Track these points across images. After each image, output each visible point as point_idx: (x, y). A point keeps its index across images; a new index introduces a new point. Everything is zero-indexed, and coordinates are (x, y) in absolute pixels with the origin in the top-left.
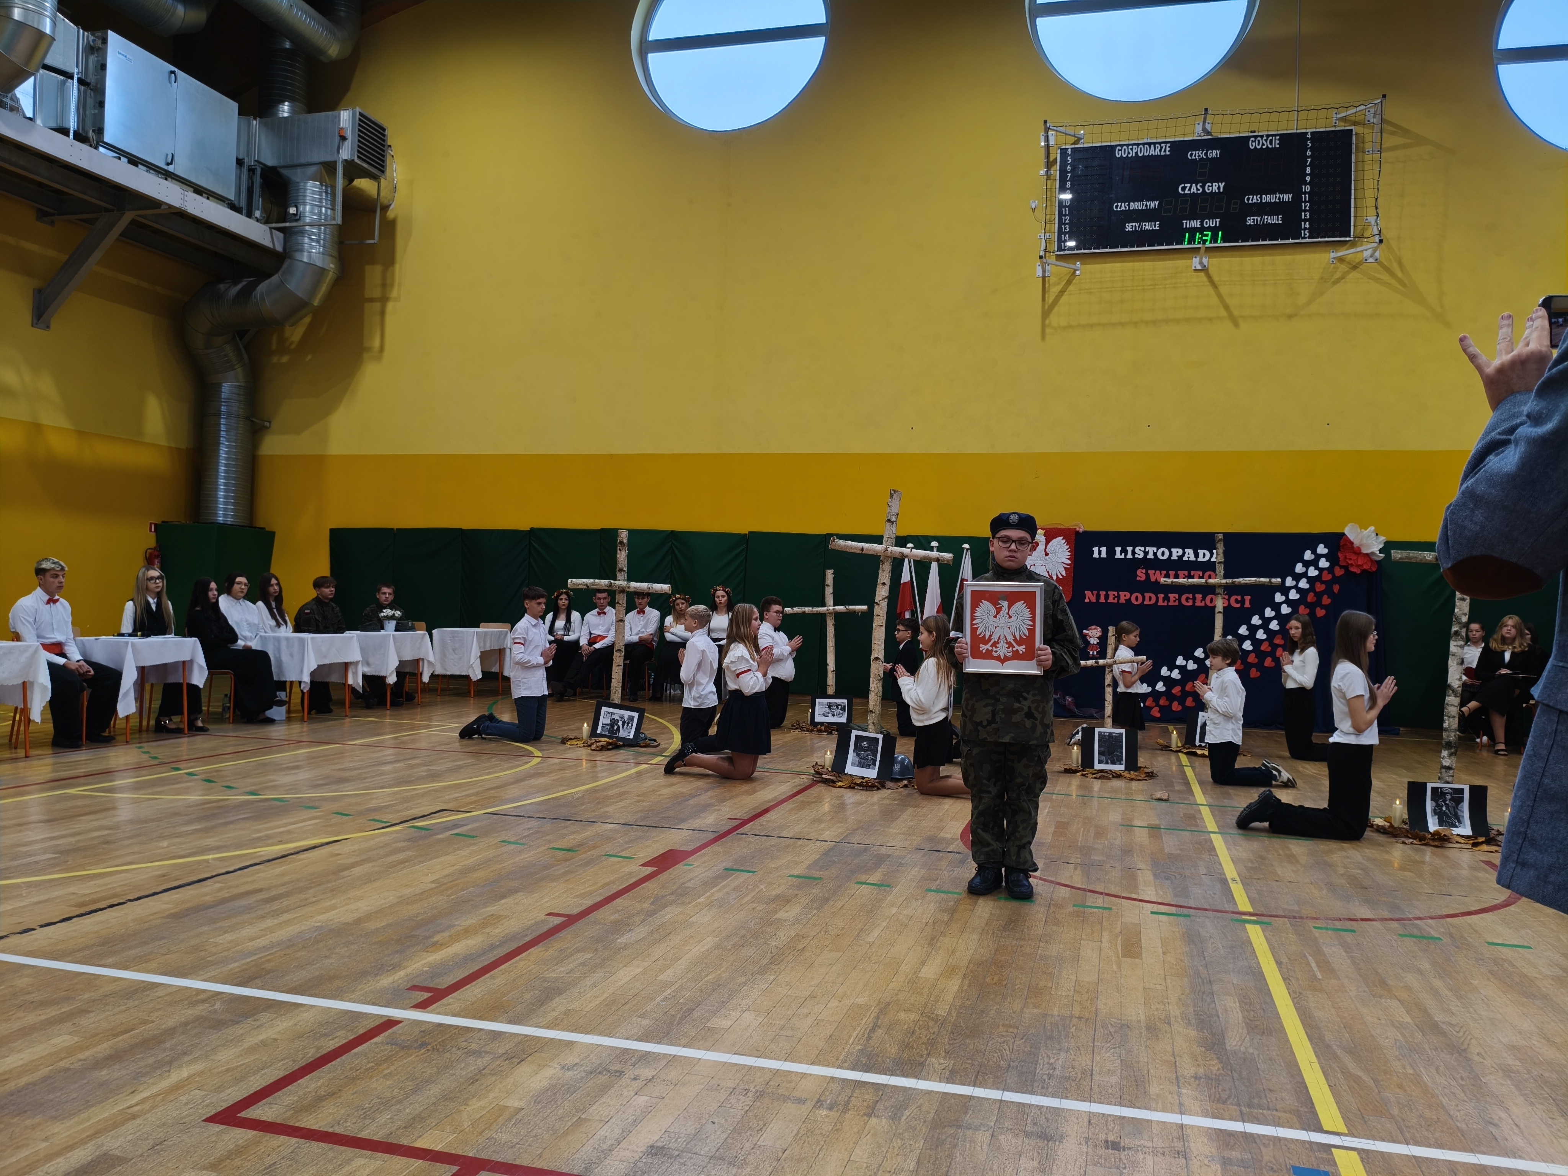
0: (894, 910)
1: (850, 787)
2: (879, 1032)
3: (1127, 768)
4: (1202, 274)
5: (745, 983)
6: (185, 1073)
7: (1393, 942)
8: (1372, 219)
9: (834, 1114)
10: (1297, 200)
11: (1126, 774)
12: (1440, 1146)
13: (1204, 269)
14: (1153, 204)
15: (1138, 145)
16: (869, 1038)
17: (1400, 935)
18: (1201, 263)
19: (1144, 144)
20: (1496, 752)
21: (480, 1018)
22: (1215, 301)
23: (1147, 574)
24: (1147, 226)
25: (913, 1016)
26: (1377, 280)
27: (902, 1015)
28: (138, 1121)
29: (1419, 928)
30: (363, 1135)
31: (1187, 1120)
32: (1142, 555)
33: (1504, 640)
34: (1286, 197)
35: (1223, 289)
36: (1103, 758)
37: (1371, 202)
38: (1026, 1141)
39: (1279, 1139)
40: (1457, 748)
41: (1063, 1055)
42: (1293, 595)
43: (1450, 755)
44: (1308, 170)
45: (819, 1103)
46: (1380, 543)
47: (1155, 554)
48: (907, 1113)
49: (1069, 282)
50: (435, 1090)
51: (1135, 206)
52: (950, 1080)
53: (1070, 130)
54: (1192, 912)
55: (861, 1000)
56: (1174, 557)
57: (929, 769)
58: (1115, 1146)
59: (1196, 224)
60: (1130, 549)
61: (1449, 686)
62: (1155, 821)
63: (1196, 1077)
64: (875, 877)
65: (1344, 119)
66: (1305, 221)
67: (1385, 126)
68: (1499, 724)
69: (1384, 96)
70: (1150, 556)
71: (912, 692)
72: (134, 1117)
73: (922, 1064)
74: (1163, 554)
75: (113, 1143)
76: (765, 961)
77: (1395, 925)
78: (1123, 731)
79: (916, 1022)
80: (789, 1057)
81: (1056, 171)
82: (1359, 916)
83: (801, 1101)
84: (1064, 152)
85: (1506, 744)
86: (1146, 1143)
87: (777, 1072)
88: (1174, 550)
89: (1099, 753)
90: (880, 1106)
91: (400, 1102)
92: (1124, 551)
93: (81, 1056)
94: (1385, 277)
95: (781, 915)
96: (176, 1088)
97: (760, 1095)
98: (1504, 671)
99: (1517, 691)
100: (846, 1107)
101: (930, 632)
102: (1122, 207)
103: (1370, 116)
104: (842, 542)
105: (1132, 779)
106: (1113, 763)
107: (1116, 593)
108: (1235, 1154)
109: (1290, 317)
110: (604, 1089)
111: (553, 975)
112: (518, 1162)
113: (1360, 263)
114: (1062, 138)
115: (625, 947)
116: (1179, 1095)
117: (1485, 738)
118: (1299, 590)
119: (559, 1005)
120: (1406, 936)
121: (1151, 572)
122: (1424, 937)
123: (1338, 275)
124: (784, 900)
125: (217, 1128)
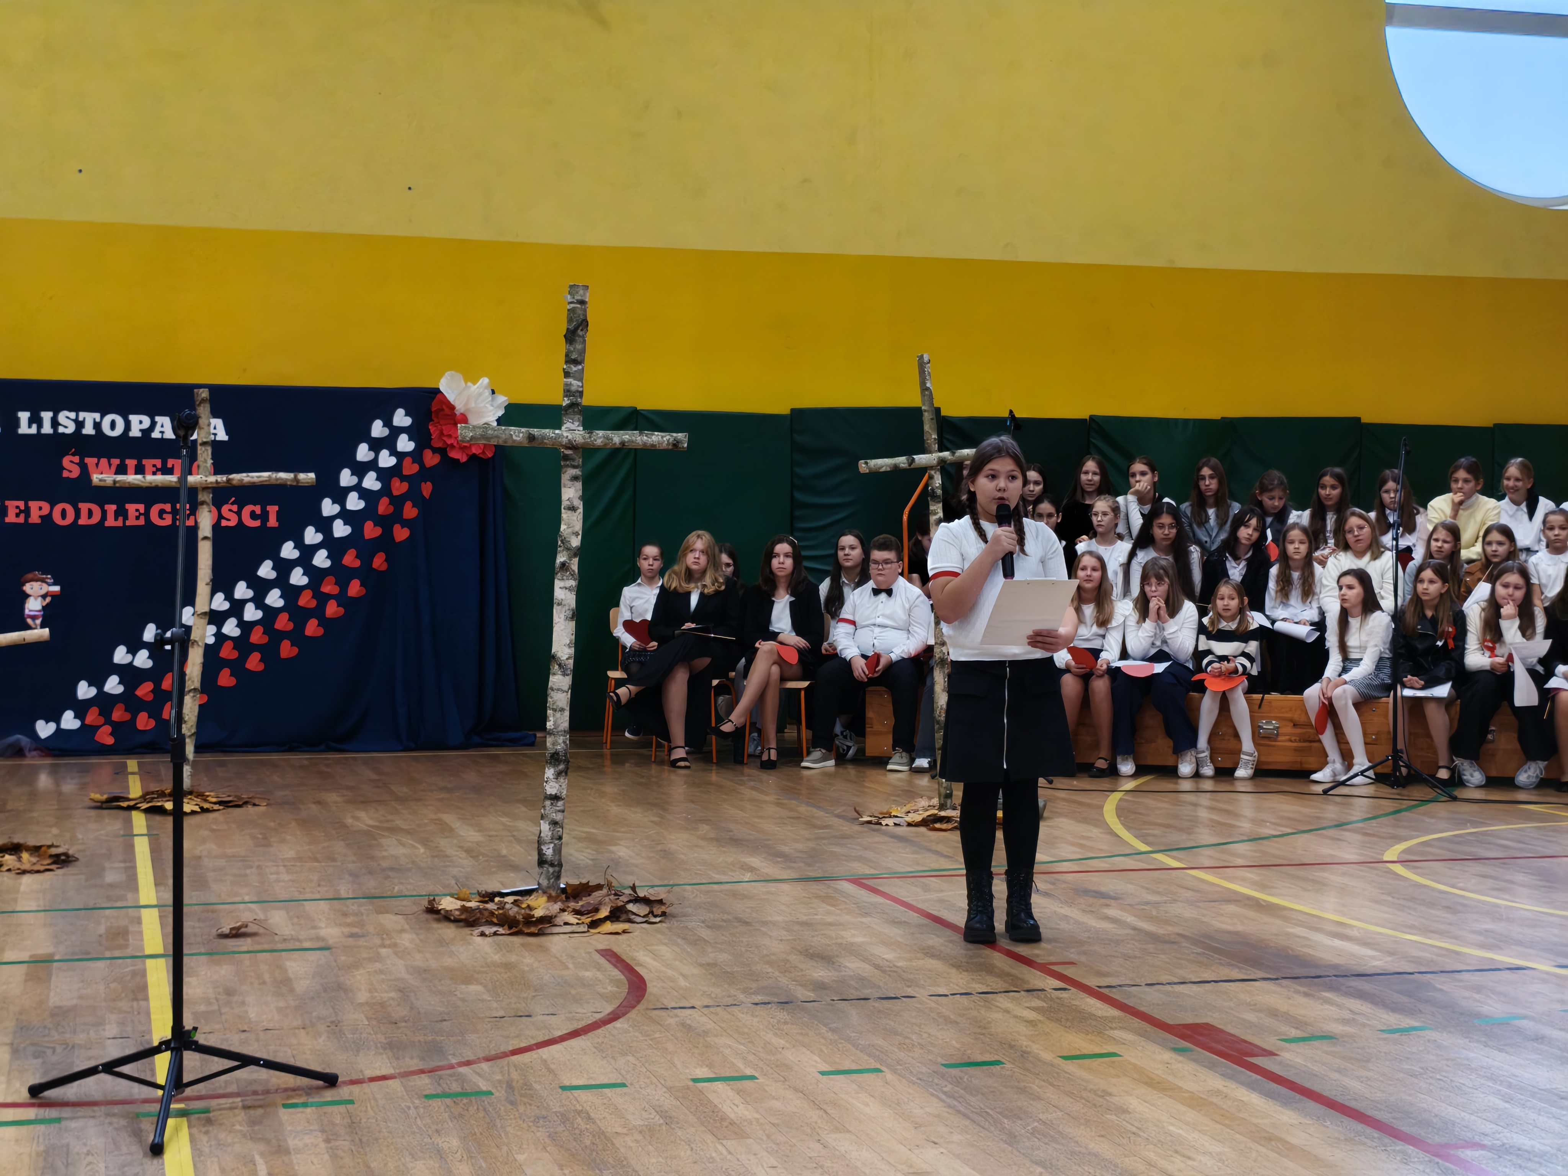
7: (412, 1112)
17: (426, 1096)
20: (674, 764)
23: (83, 467)
29: (461, 1079)
33: (690, 576)
40: (567, 762)
42: (354, 503)
43: (558, 775)
46: (499, 407)
54: (66, 1112)
56: (135, 432)
60: (47, 416)
61: (554, 657)
62: (44, 948)
70: (89, 430)
74: (112, 425)
77: (424, 1081)
82: (369, 1073)
88: (134, 419)
92: (35, 419)
98: (688, 626)
99: (706, 660)
107: (21, 504)
118: (364, 494)
120: (436, 1096)
121: (90, 461)
122: (465, 1094)
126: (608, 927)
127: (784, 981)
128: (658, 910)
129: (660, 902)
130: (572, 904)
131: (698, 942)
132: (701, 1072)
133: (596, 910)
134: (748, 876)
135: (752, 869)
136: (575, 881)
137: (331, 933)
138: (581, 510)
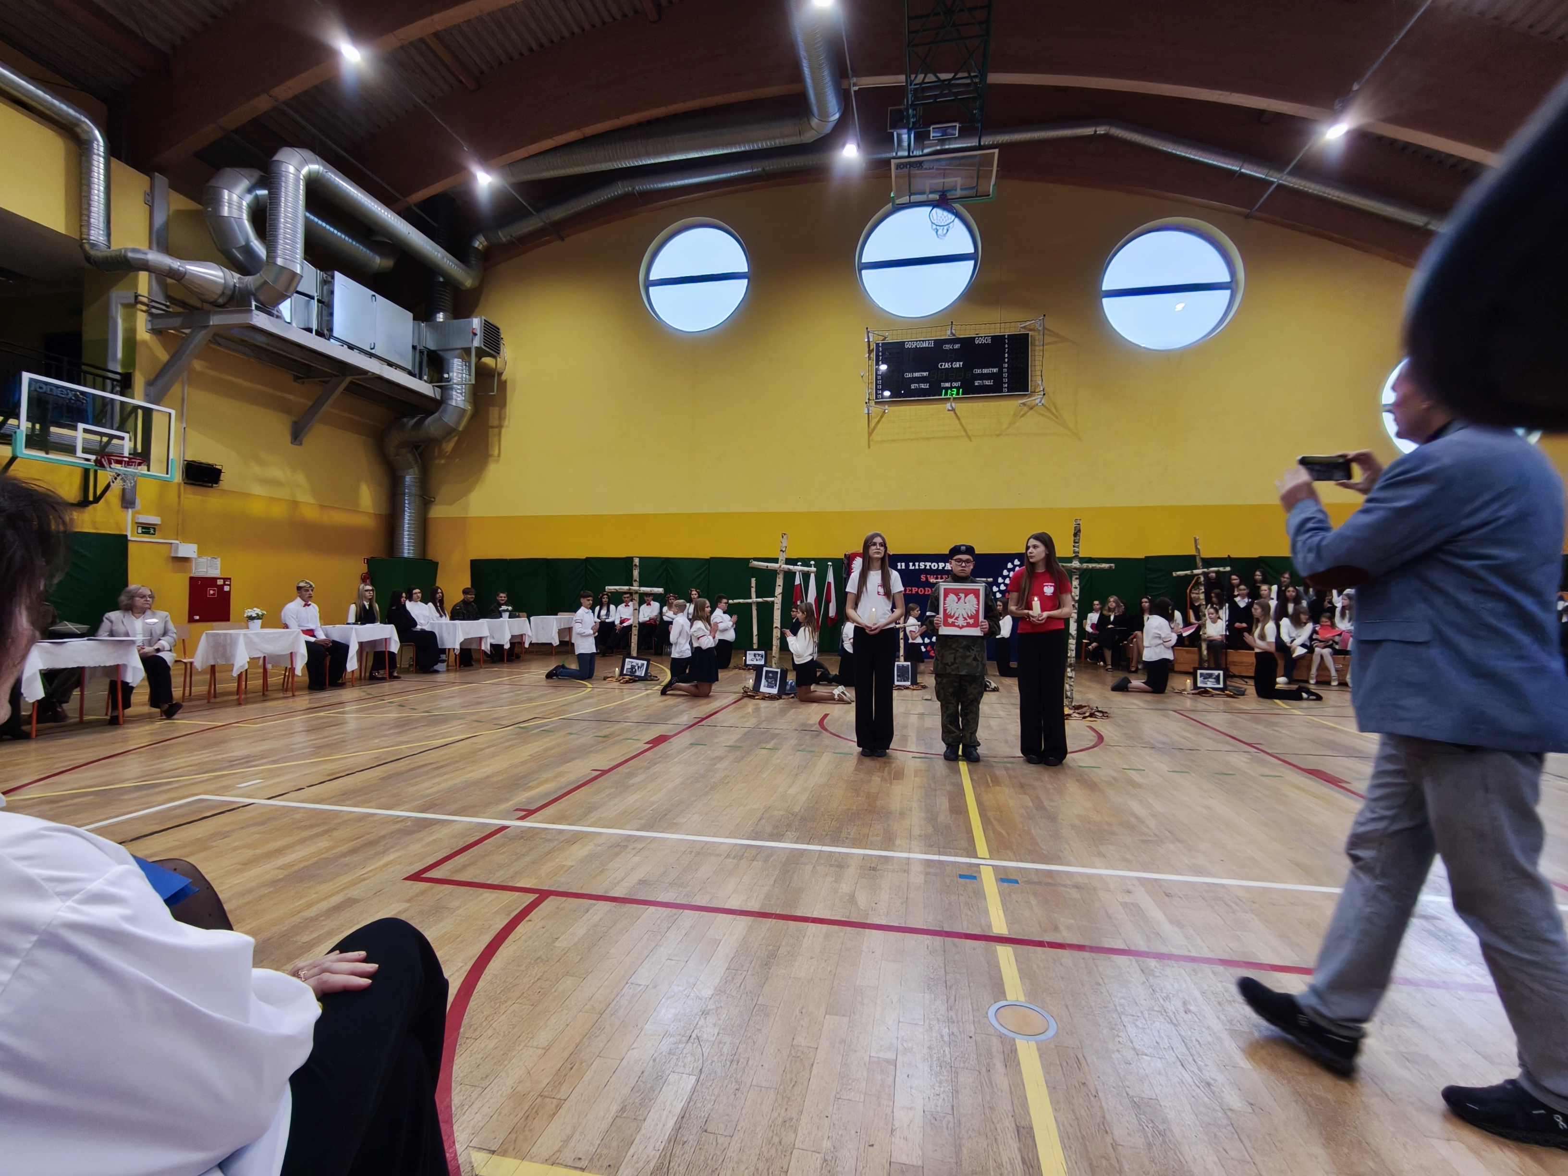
0: (778, 761)
1: (762, 699)
2: (763, 821)
3: (912, 684)
4: (952, 412)
5: (695, 801)
6: (392, 857)
8: (1040, 382)
9: (735, 861)
10: (1001, 372)
11: (911, 687)
12: (1033, 862)
13: (953, 410)
14: (925, 374)
15: (917, 341)
16: (757, 825)
18: (951, 406)
19: (920, 341)
20: (1107, 670)
21: (553, 823)
22: (959, 427)
23: (926, 578)
24: (923, 386)
25: (781, 813)
26: (1043, 415)
27: (776, 813)
28: (366, 882)
30: (489, 882)
31: (912, 855)
32: (923, 567)
33: (1110, 610)
34: (995, 370)
35: (964, 421)
36: (899, 679)
37: (1039, 373)
38: (831, 868)
39: (955, 862)
40: (1075, 667)
41: (855, 827)
42: (1003, 587)
43: (1072, 670)
44: (1006, 355)
45: (728, 856)
47: (930, 566)
48: (772, 858)
49: (882, 417)
50: (528, 859)
51: (917, 375)
52: (795, 843)
53: (880, 333)
54: (933, 756)
55: (755, 806)
56: (940, 568)
57: (804, 688)
58: (874, 869)
59: (948, 385)
60: (917, 564)
61: (1071, 634)
62: (922, 710)
63: (920, 836)
64: (769, 746)
65: (1024, 327)
66: (1005, 383)
67: (1046, 332)
68: (1108, 654)
69: (1044, 315)
70: (928, 567)
71: (794, 645)
72: (364, 880)
73: (783, 835)
74: (934, 566)
75: (353, 893)
76: (707, 790)
78: (909, 663)
79: (782, 816)
80: (715, 835)
81: (873, 355)
83: (719, 855)
84: (877, 345)
85: (1112, 665)
86: (889, 867)
87: (708, 842)
88: (940, 564)
89: (898, 676)
90: (759, 856)
91: (508, 865)
92: (914, 565)
93: (334, 851)
94: (1048, 414)
95: (718, 766)
96: (386, 865)
97: (698, 854)
98: (1110, 626)
99: (1117, 637)
100: (742, 857)
101: (803, 613)
102: (908, 375)
103: (1037, 326)
104: (756, 563)
105: (914, 690)
106: (904, 681)
108: (932, 870)
109: (998, 435)
110: (617, 854)
111: (593, 800)
112: (570, 891)
113: (1034, 406)
114: (876, 337)
115: (633, 785)
116: (910, 844)
117: (1102, 663)
118: (1006, 585)
119: (594, 816)
121: (928, 576)
123: (1022, 413)
124: (721, 759)
125: (410, 883)
126: (1089, 719)
127: (1151, 741)
128: (1105, 715)
129: (1106, 713)
130: (1077, 711)
131: (1119, 726)
132: (1125, 767)
133: (1085, 713)
134: (1135, 707)
135: (1136, 705)
136: (1077, 704)
137: (1002, 714)
138: (1078, 589)
